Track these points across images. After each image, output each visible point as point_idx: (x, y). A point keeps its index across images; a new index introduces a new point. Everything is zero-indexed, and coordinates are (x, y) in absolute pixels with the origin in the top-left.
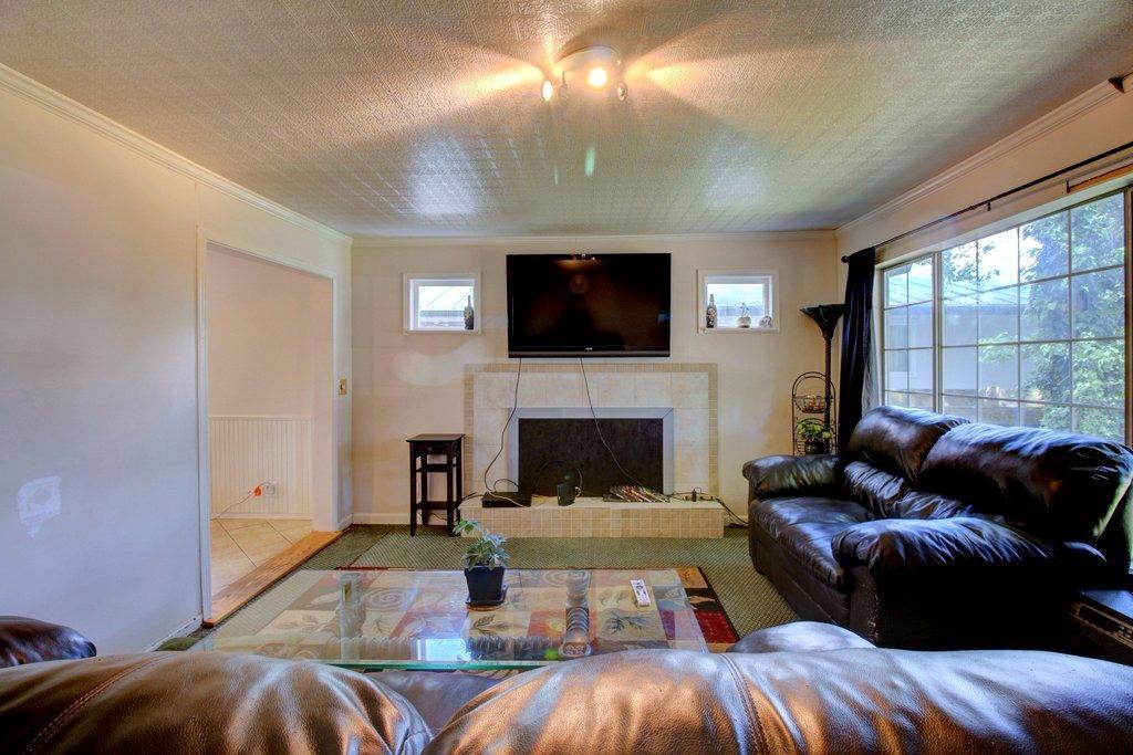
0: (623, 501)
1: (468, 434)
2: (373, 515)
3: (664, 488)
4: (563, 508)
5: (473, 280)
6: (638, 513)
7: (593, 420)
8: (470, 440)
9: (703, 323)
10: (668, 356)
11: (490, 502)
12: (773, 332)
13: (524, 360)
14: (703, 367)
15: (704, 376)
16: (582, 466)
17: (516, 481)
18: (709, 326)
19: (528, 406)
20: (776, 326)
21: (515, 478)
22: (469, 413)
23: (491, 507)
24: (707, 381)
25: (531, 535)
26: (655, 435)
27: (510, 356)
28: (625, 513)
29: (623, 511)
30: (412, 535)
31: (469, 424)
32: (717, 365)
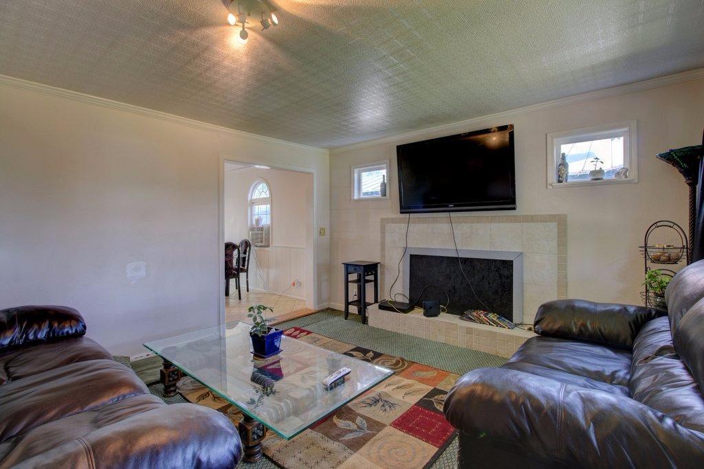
0: (474, 321)
1: (382, 263)
2: (338, 304)
3: (514, 318)
4: (427, 318)
5: (385, 165)
6: (479, 333)
7: (457, 258)
8: (383, 266)
9: (553, 177)
10: (514, 209)
11: (384, 307)
12: (629, 182)
13: (412, 215)
14: (552, 218)
15: (553, 226)
16: (450, 291)
17: (408, 296)
18: (560, 181)
19: (416, 246)
20: (632, 175)
21: (407, 294)
22: (383, 249)
23: (383, 309)
24: (556, 230)
25: (406, 333)
26: (506, 273)
27: (401, 213)
28: (469, 331)
29: (467, 328)
30: (346, 318)
31: (383, 256)
32: (566, 216)
